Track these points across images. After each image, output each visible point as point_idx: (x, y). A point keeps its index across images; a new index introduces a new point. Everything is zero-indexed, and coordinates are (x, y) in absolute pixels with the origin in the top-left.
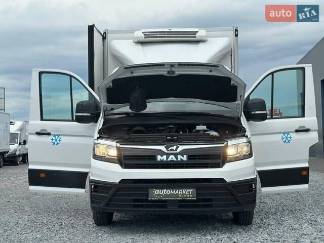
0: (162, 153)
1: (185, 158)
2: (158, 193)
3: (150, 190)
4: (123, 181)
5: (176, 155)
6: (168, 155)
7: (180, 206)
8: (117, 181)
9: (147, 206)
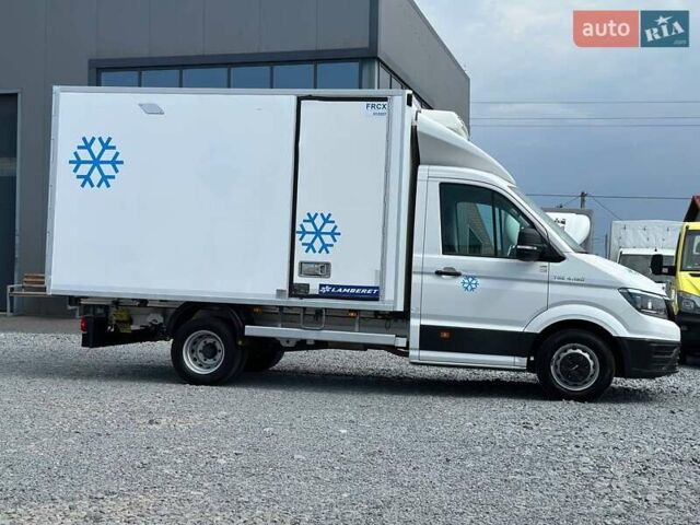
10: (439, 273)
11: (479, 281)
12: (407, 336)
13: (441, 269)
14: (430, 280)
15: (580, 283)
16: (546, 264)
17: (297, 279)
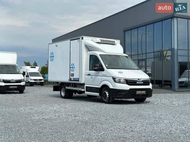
0: (138, 81)
1: (142, 83)
2: (138, 92)
3: (136, 92)
4: (130, 89)
5: (141, 82)
6: (139, 82)
7: (142, 96)
8: (129, 89)
9: (135, 96)
10: (88, 75)
11: (93, 76)
12: (84, 89)
13: (88, 74)
14: (87, 76)
15: (106, 76)
16: (101, 72)
17: (71, 77)
